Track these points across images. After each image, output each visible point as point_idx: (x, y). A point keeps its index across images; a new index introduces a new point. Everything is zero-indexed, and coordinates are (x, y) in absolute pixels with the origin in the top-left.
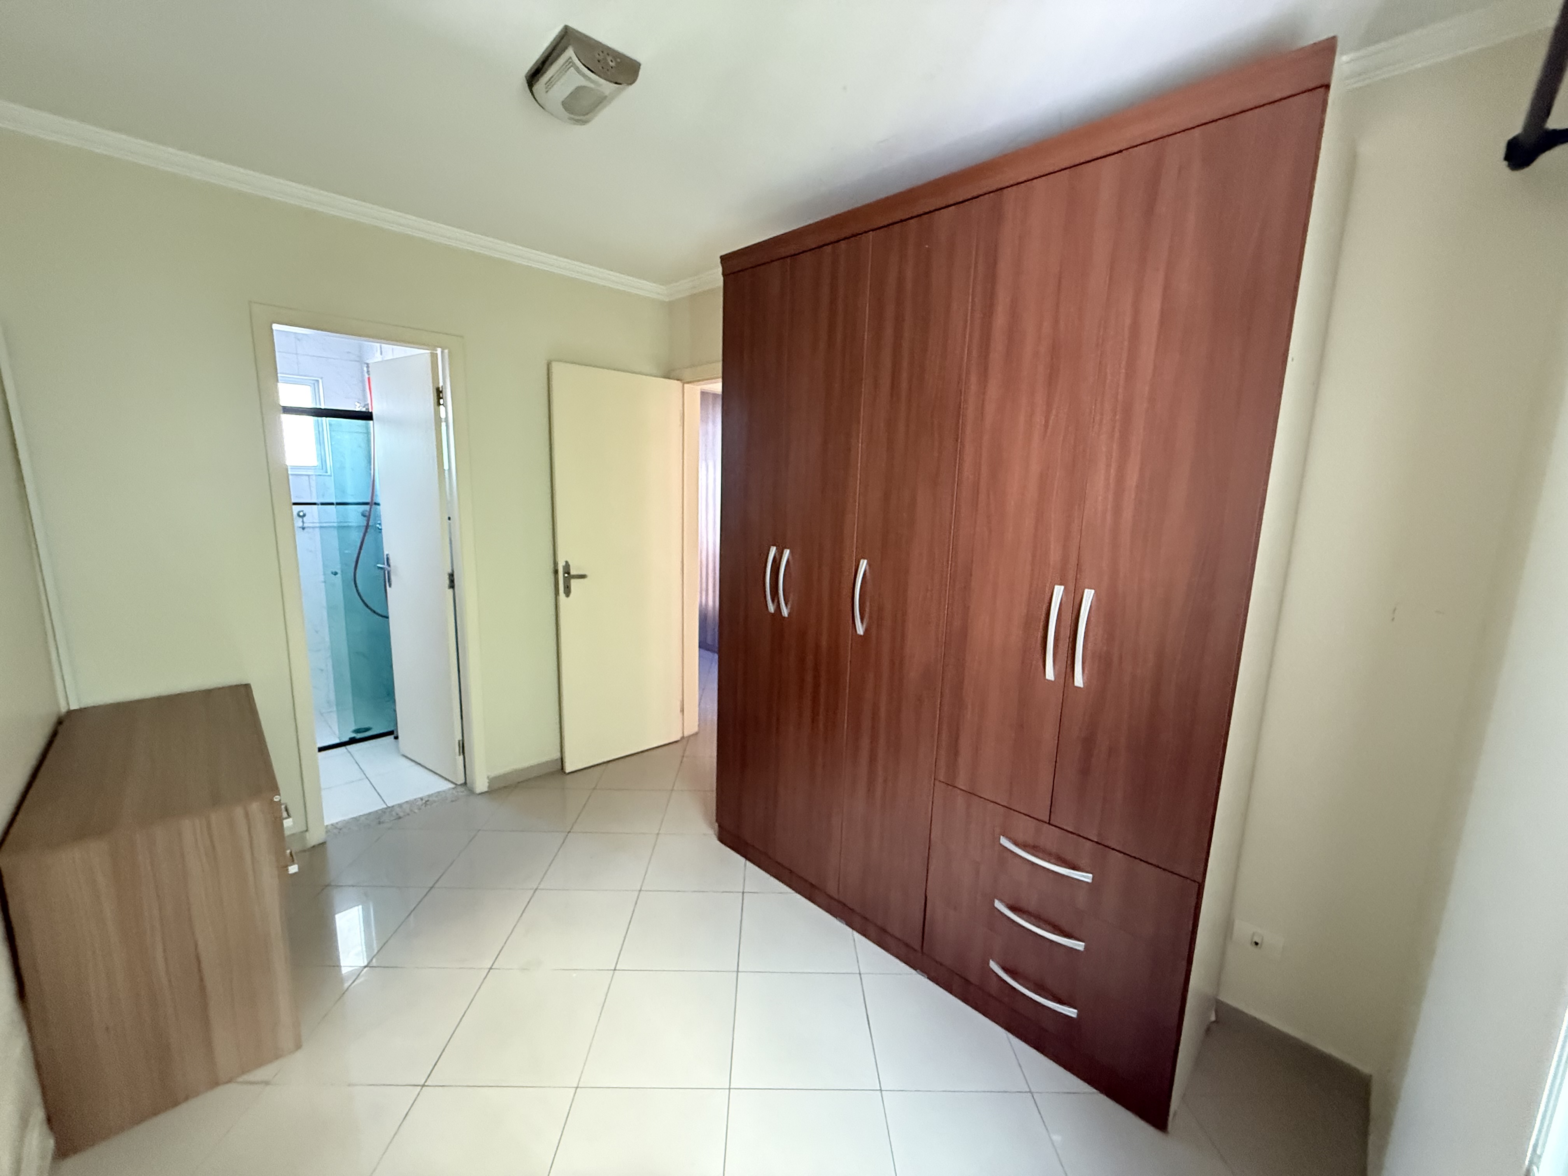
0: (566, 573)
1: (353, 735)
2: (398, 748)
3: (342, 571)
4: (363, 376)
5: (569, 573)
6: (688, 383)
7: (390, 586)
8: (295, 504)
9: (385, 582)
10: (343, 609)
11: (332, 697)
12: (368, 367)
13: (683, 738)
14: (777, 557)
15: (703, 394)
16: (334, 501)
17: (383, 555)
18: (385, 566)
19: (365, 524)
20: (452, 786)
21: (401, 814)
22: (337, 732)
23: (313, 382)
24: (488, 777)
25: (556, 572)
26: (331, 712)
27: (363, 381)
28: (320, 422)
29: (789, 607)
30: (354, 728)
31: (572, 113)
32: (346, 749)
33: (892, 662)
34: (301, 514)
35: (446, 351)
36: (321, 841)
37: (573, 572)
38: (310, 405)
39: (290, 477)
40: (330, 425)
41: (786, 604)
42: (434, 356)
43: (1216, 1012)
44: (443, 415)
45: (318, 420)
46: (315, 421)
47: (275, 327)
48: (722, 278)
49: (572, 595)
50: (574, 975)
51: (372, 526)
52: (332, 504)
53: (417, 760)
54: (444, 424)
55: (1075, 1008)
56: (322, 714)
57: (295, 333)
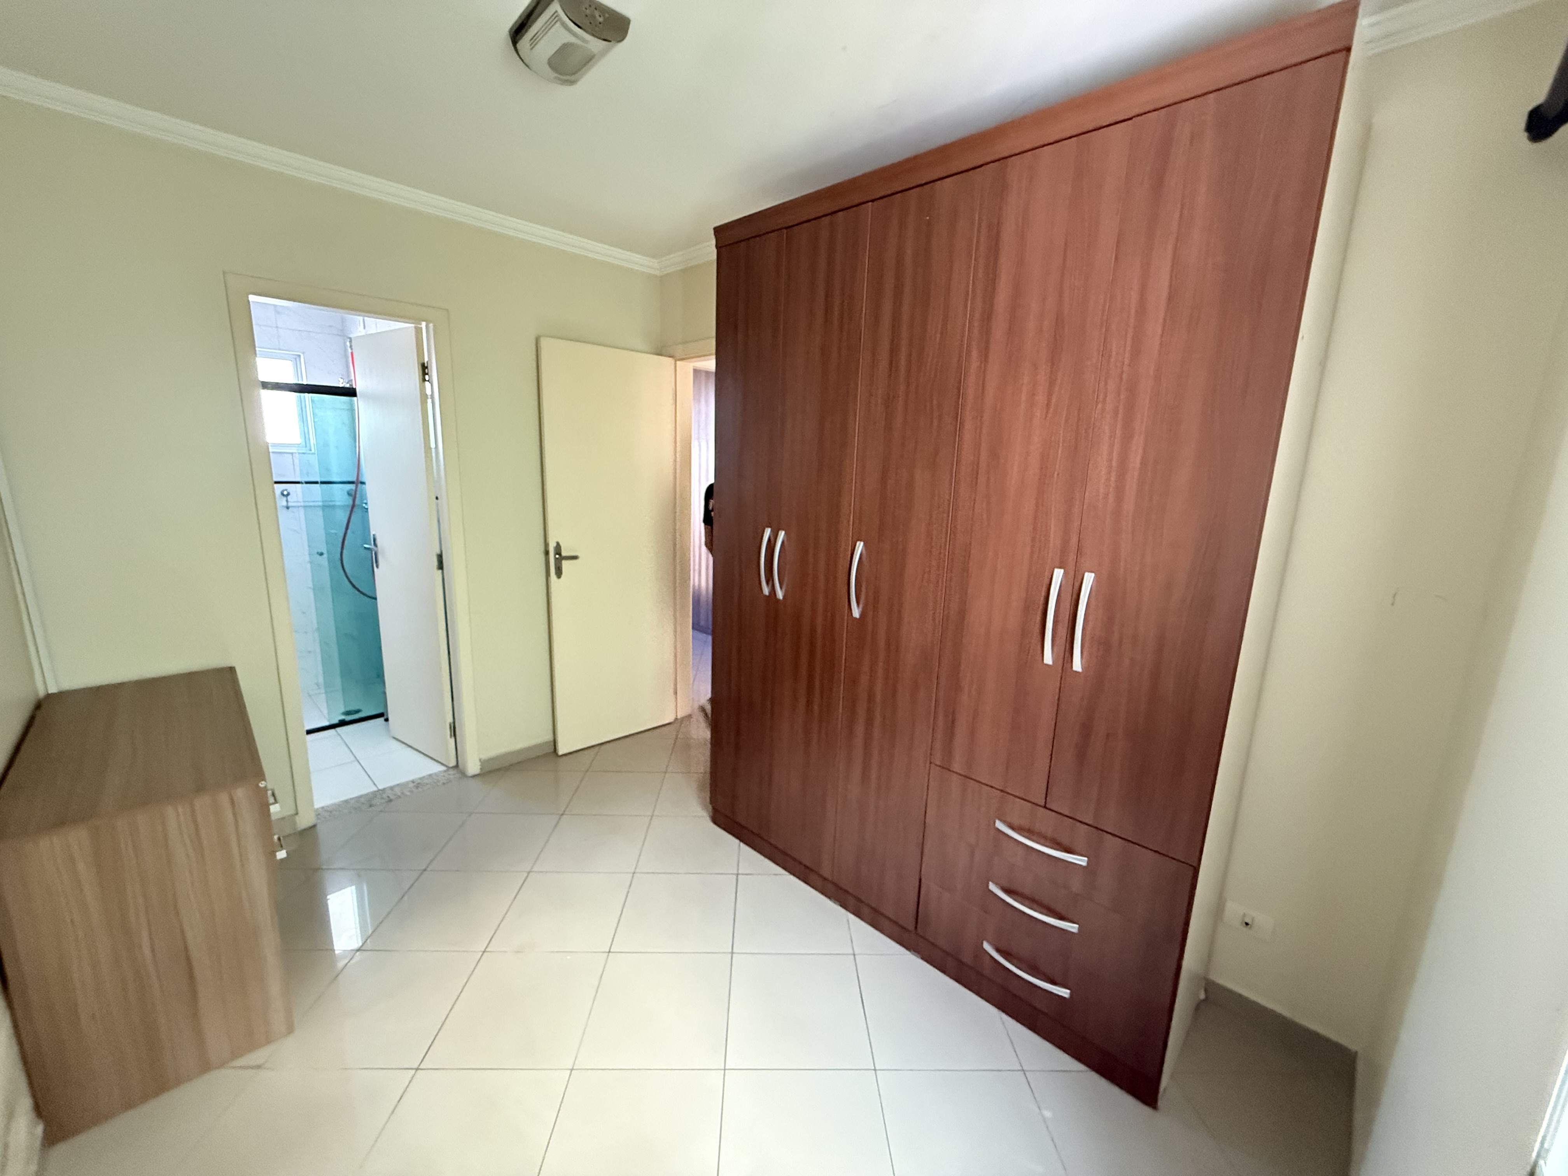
0: (557, 554)
1: (343, 717)
2: (388, 730)
3: (328, 552)
4: (346, 350)
5: (560, 554)
6: (680, 360)
7: (377, 567)
8: (276, 483)
9: (372, 563)
10: (330, 590)
11: (321, 680)
12: (351, 342)
13: (676, 719)
14: (772, 539)
15: (696, 372)
16: (319, 480)
17: (370, 535)
18: (372, 547)
19: (351, 503)
20: (443, 768)
21: (392, 797)
22: (327, 716)
23: (295, 357)
24: (480, 760)
25: (547, 553)
26: (320, 693)
27: (346, 356)
28: (302, 398)
29: (784, 590)
30: (343, 710)
31: (560, 74)
32: (337, 731)
33: (888, 644)
34: (285, 493)
35: (431, 325)
36: (311, 824)
37: (564, 554)
38: (292, 380)
39: (271, 454)
40: (313, 401)
41: (781, 588)
42: (418, 331)
43: (1206, 990)
44: (429, 392)
45: (300, 396)
46: (298, 396)
47: (252, 298)
48: (715, 251)
49: (563, 576)
50: (569, 957)
51: (359, 505)
52: (316, 483)
53: (408, 743)
54: (429, 401)
55: (1069, 989)
56: (310, 696)
57: (275, 306)
